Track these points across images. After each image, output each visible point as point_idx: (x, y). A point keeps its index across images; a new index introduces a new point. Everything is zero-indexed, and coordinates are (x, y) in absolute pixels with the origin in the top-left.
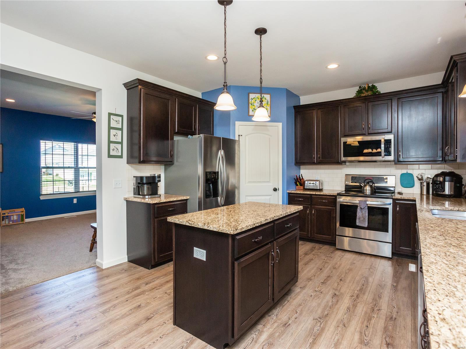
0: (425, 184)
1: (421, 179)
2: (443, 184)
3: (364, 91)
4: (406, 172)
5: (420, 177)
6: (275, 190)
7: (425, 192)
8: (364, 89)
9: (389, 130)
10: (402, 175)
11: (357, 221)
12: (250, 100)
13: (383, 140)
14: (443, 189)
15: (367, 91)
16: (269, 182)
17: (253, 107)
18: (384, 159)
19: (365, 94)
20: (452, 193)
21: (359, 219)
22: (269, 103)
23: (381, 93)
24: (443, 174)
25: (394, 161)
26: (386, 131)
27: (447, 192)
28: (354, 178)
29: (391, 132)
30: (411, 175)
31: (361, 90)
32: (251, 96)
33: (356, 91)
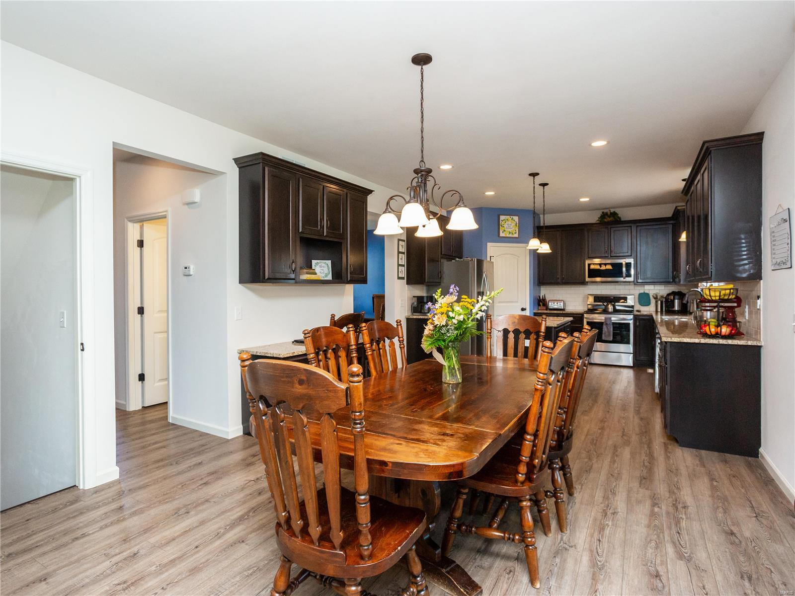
0: (659, 302)
1: (656, 298)
2: (673, 302)
3: (606, 217)
4: (643, 292)
5: (655, 296)
6: (523, 309)
7: (659, 310)
8: (607, 214)
9: (629, 254)
10: (640, 295)
11: (603, 336)
12: (501, 222)
13: (624, 263)
14: (674, 306)
15: (609, 217)
16: (517, 302)
17: (503, 229)
18: (625, 280)
19: (607, 219)
20: (680, 309)
21: (605, 333)
22: (517, 225)
23: (622, 220)
24: (674, 293)
25: (634, 282)
26: (627, 254)
27: (676, 308)
28: (597, 298)
29: (631, 256)
30: (648, 294)
31: (604, 215)
32: (502, 218)
33: (599, 216)
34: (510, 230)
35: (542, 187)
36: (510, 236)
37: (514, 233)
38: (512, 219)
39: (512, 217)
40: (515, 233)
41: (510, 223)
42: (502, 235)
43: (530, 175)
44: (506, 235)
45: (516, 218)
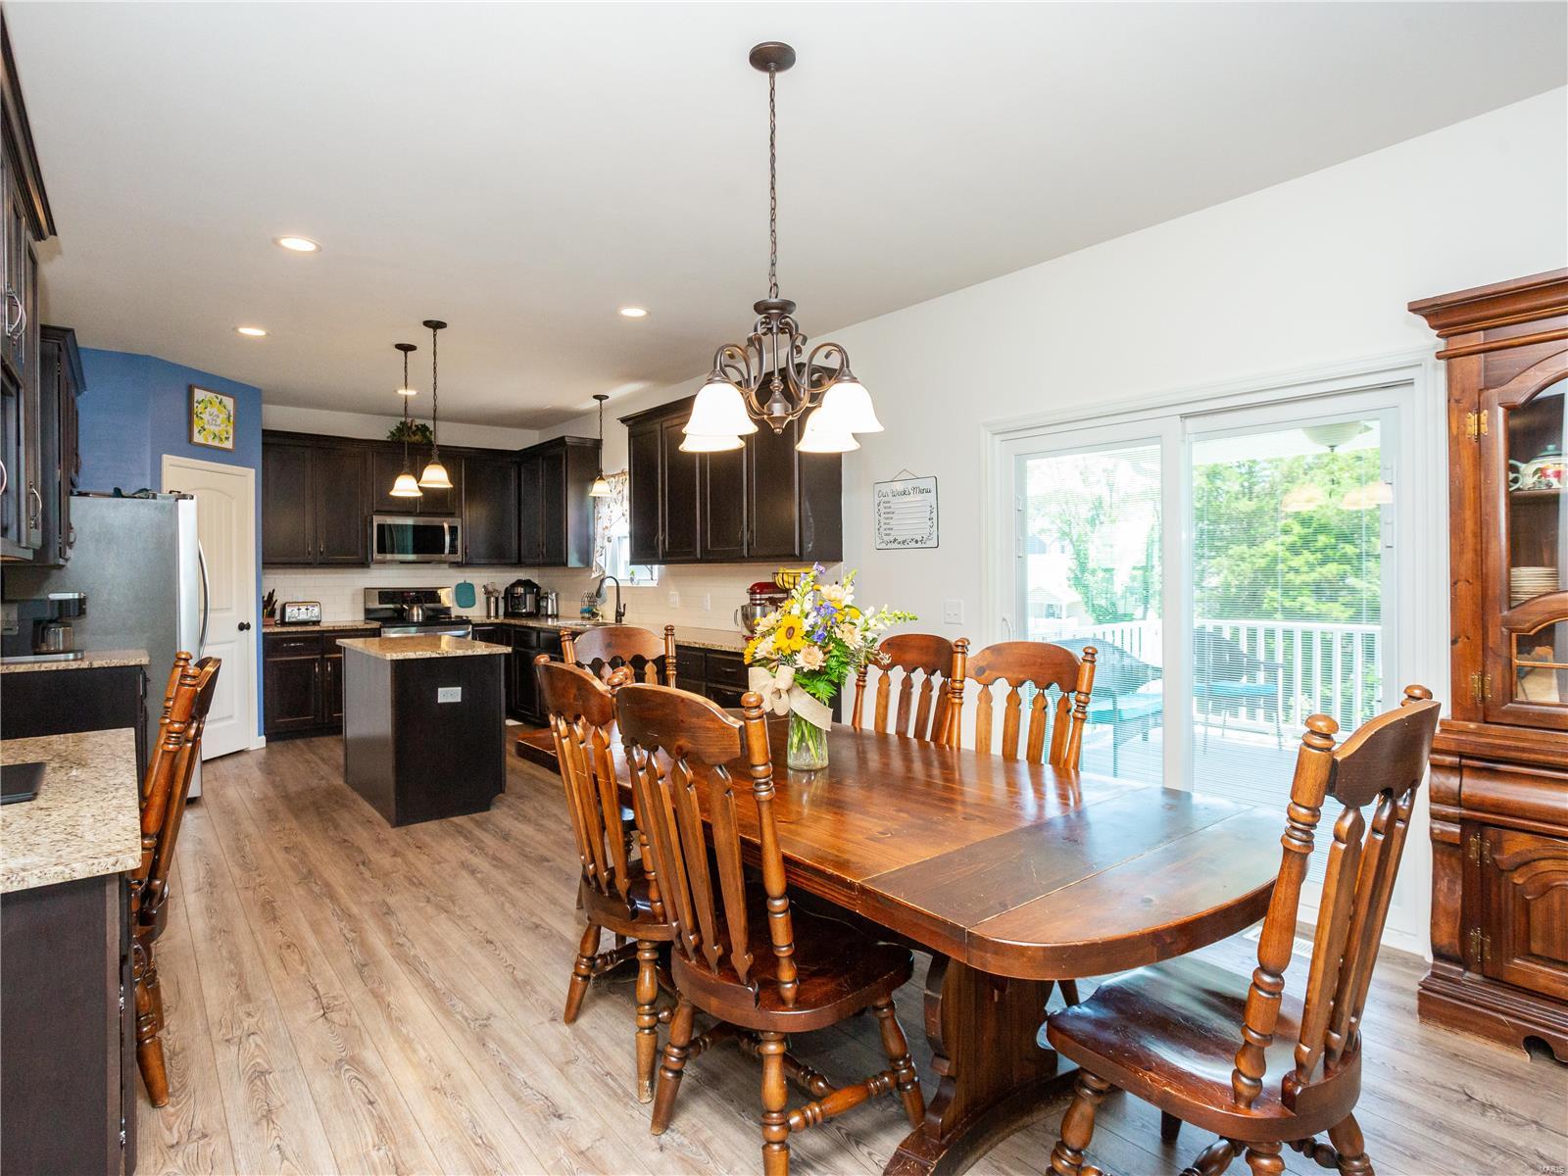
6: (243, 627)
8: (409, 426)
12: (195, 405)
17: (201, 423)
19: (411, 438)
22: (232, 418)
28: (386, 595)
31: (403, 428)
32: (199, 394)
33: (393, 429)
34: (216, 430)
35: (403, 353)
36: (216, 443)
37: (223, 437)
38: (220, 403)
39: (220, 397)
40: (227, 438)
41: (216, 413)
42: (198, 438)
43: (427, 324)
44: (207, 440)
45: (229, 402)
